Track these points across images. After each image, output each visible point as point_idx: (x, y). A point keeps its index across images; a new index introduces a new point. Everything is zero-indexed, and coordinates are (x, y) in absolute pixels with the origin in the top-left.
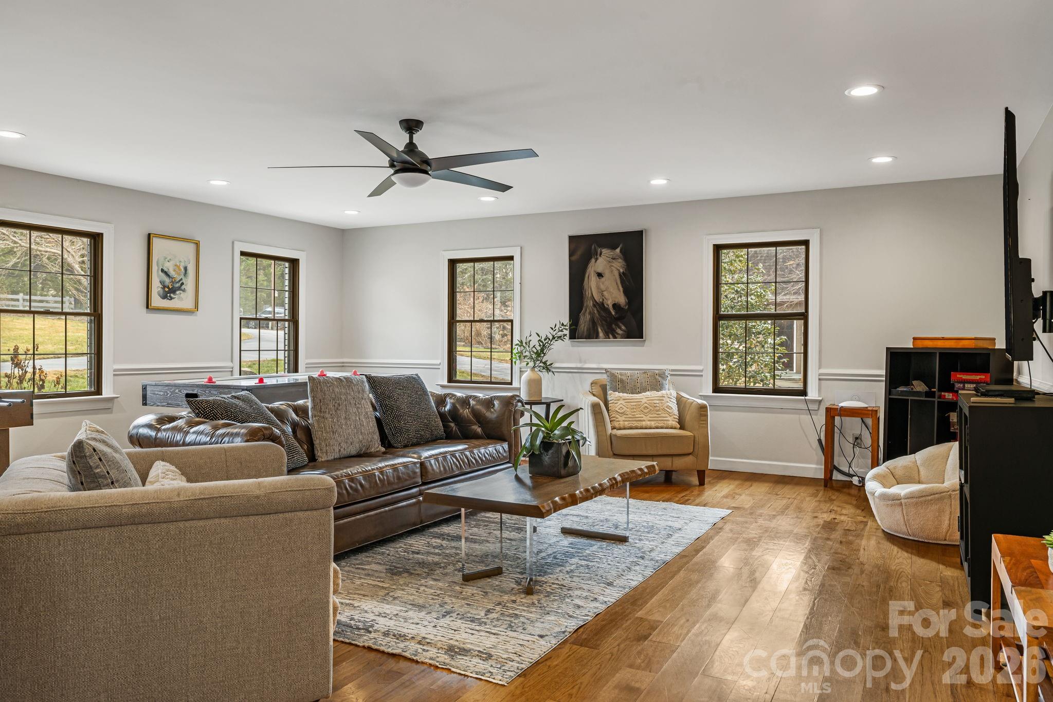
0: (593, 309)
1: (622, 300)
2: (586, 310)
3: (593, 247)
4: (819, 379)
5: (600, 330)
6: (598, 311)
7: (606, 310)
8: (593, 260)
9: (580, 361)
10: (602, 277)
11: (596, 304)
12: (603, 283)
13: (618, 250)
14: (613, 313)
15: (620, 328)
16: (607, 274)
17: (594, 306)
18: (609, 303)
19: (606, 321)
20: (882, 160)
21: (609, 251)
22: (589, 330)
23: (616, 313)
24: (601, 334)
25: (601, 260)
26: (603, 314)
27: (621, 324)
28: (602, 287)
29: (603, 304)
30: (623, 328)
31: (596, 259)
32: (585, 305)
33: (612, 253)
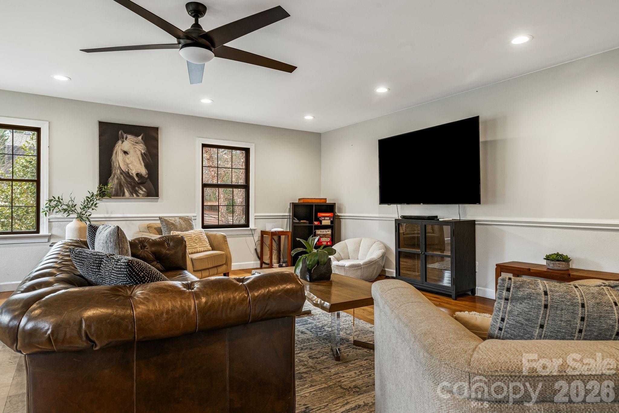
0: (120, 177)
1: (143, 171)
2: (114, 176)
3: (120, 133)
4: (255, 219)
5: (126, 191)
6: (124, 177)
7: (131, 177)
8: (120, 142)
9: (107, 213)
10: (128, 154)
11: (122, 172)
12: (128, 159)
13: (140, 138)
14: (137, 180)
15: (142, 190)
16: (131, 152)
17: (121, 173)
18: (133, 173)
19: (131, 185)
20: (309, 118)
21: (133, 137)
22: (116, 190)
23: (139, 180)
24: (127, 194)
25: (126, 143)
26: (129, 180)
27: (142, 187)
28: (128, 161)
29: (128, 173)
30: (144, 189)
31: (123, 142)
32: (114, 172)
33: (135, 139)
